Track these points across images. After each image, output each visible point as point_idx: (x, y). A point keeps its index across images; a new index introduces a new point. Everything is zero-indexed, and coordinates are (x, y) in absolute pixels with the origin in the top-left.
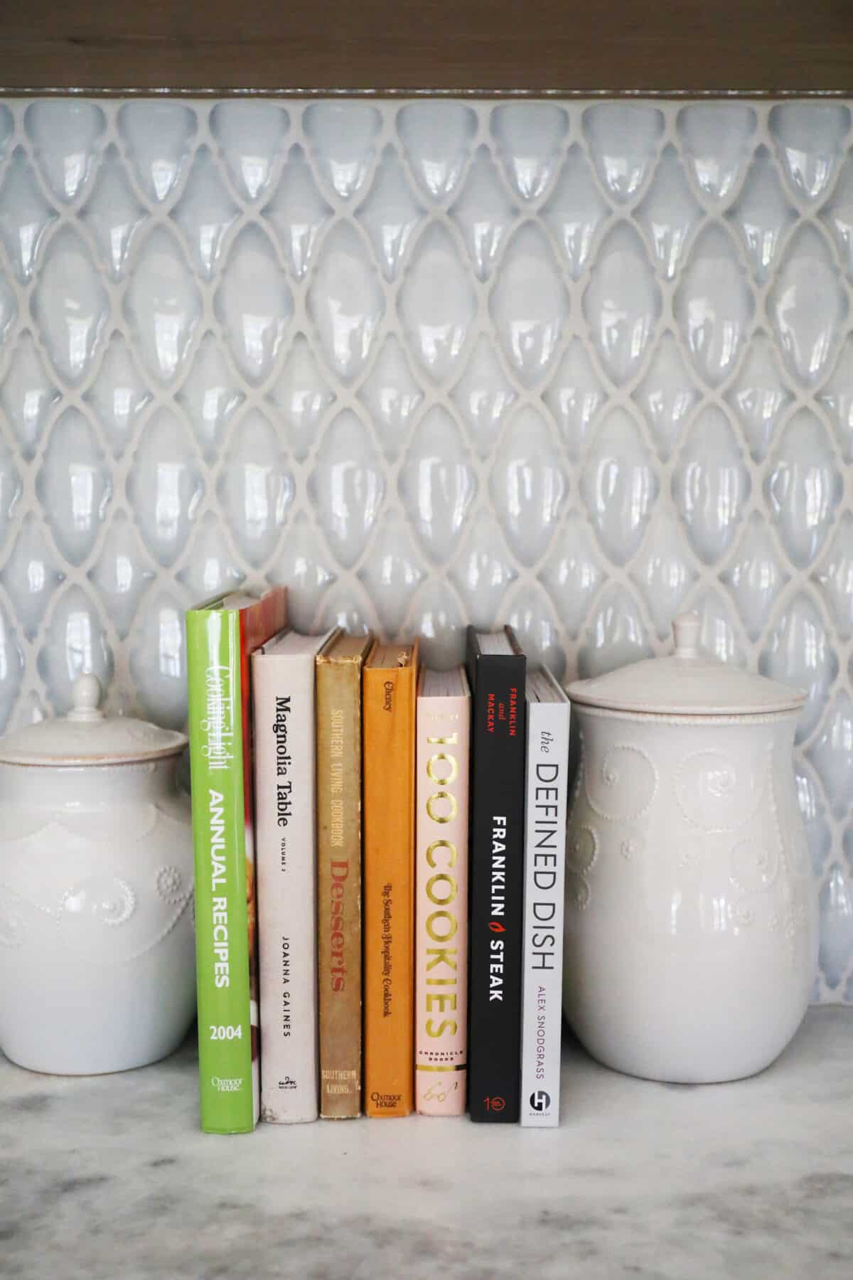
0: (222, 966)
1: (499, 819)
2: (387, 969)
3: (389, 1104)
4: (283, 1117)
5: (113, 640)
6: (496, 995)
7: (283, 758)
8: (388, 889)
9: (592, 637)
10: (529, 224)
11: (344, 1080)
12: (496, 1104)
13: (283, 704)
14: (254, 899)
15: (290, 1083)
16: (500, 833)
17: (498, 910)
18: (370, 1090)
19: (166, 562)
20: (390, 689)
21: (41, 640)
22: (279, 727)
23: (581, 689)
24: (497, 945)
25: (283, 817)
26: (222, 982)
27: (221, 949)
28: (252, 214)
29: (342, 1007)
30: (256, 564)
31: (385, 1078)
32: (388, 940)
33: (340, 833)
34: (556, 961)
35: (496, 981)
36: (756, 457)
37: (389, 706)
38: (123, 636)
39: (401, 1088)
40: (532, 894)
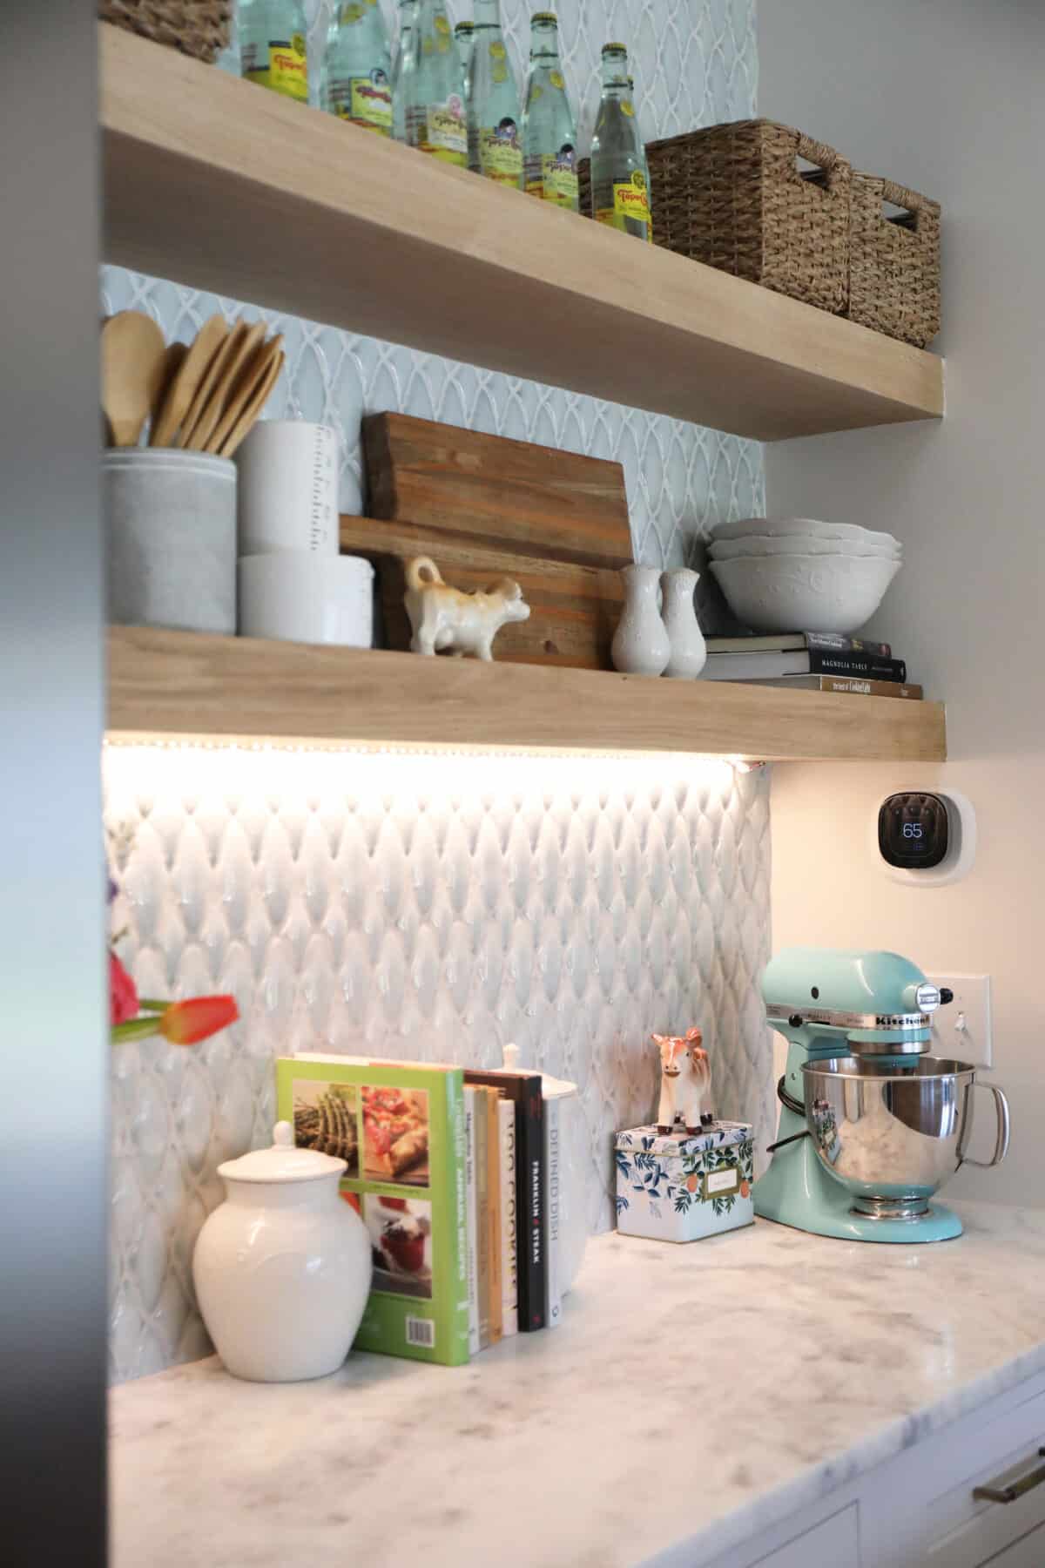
3: (497, 1334)
4: (471, 1352)
7: (469, 1147)
12: (538, 1320)
13: (469, 1117)
15: (473, 1330)
16: (536, 1171)
17: (536, 1213)
22: (468, 1130)
24: (533, 1232)
33: (483, 1185)
39: (497, 1324)
40: (550, 1201)
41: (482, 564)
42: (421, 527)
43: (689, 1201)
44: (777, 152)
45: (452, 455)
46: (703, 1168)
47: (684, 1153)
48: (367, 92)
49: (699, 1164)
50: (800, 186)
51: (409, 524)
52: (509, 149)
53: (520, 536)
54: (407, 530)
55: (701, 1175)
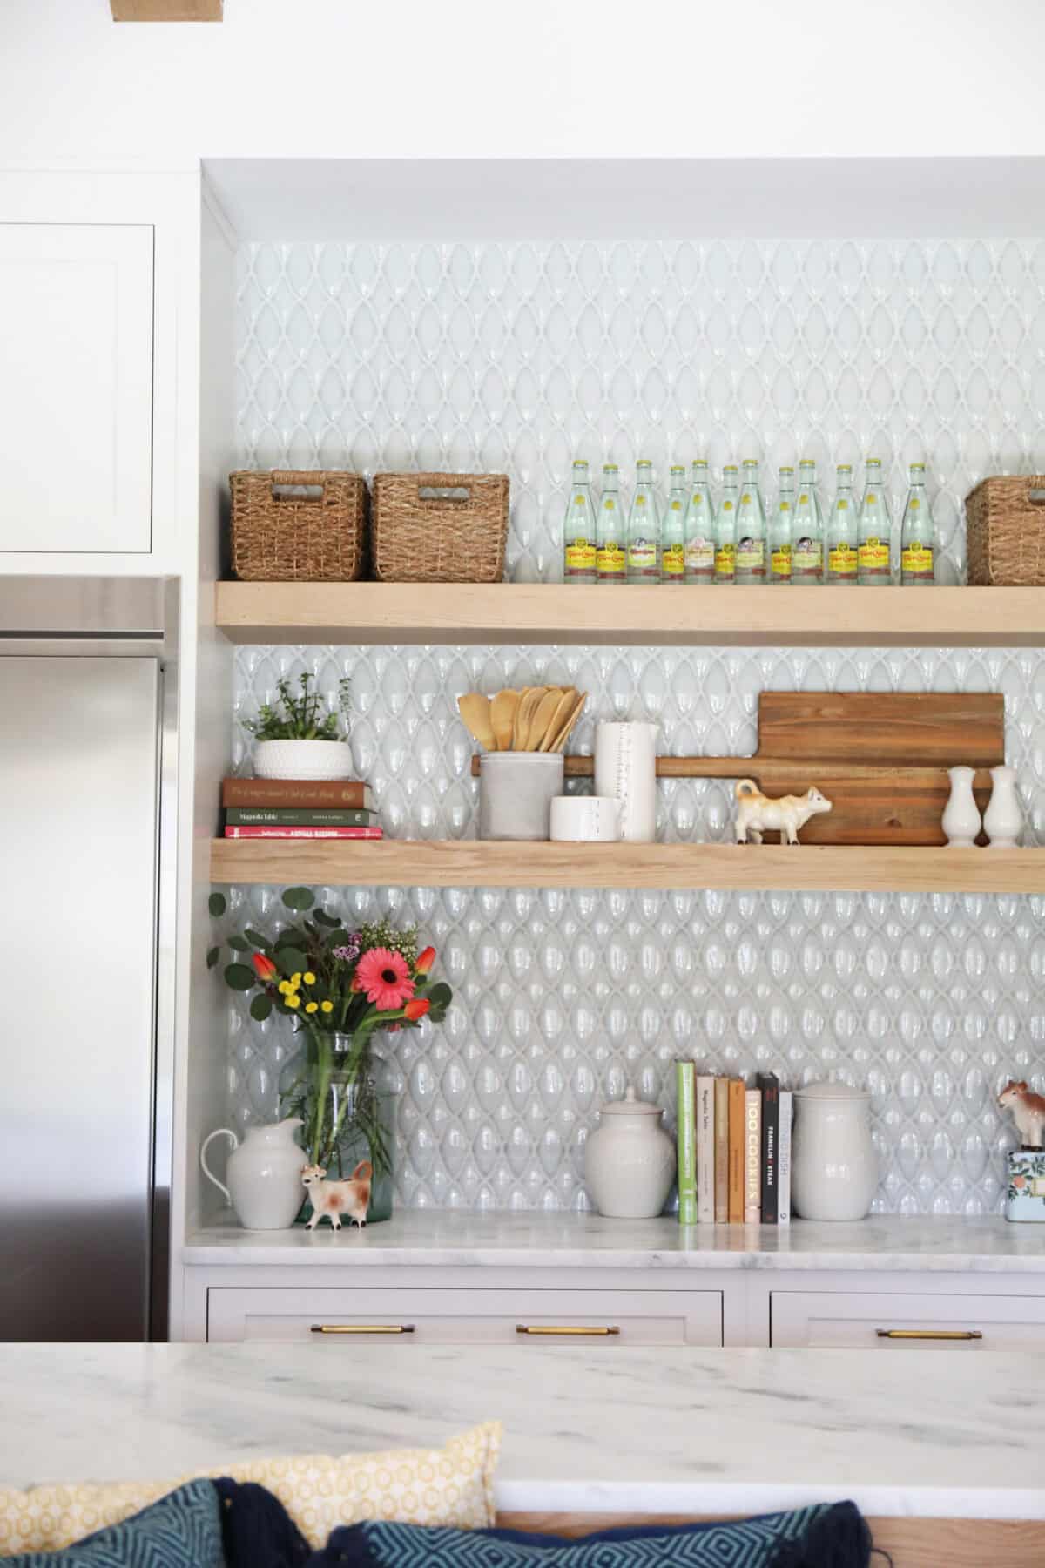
0: (688, 1171)
1: (771, 1128)
2: (736, 1176)
3: (737, 1217)
4: (705, 1221)
5: (629, 1077)
6: (770, 1183)
7: (705, 1108)
8: (736, 1151)
9: (802, 1076)
10: (778, 931)
11: (722, 1211)
12: (770, 1218)
13: (706, 1092)
14: (696, 1151)
15: (706, 1210)
16: (771, 1132)
17: (770, 1156)
18: (732, 1212)
19: (649, 1048)
20: (737, 1089)
21: (603, 1076)
22: (704, 1099)
23: (797, 1093)
24: (770, 1167)
25: (705, 1127)
26: (687, 1176)
27: (688, 1166)
28: (681, 926)
29: (722, 1188)
30: (681, 1049)
31: (735, 1210)
32: (736, 1166)
33: (722, 1133)
34: (788, 1172)
35: (770, 1179)
36: (860, 1012)
37: (737, 1093)
38: (633, 1075)
39: (740, 1213)
40: (780, 1151)
41: (835, 776)
42: (779, 758)
43: (1016, 1194)
44: (1005, 496)
45: (818, 710)
46: (1031, 1173)
47: (1012, 1160)
48: (634, 552)
49: (1027, 1170)
50: (1034, 510)
51: (769, 757)
52: (747, 554)
53: (877, 754)
54: (765, 762)
55: (1030, 1178)
